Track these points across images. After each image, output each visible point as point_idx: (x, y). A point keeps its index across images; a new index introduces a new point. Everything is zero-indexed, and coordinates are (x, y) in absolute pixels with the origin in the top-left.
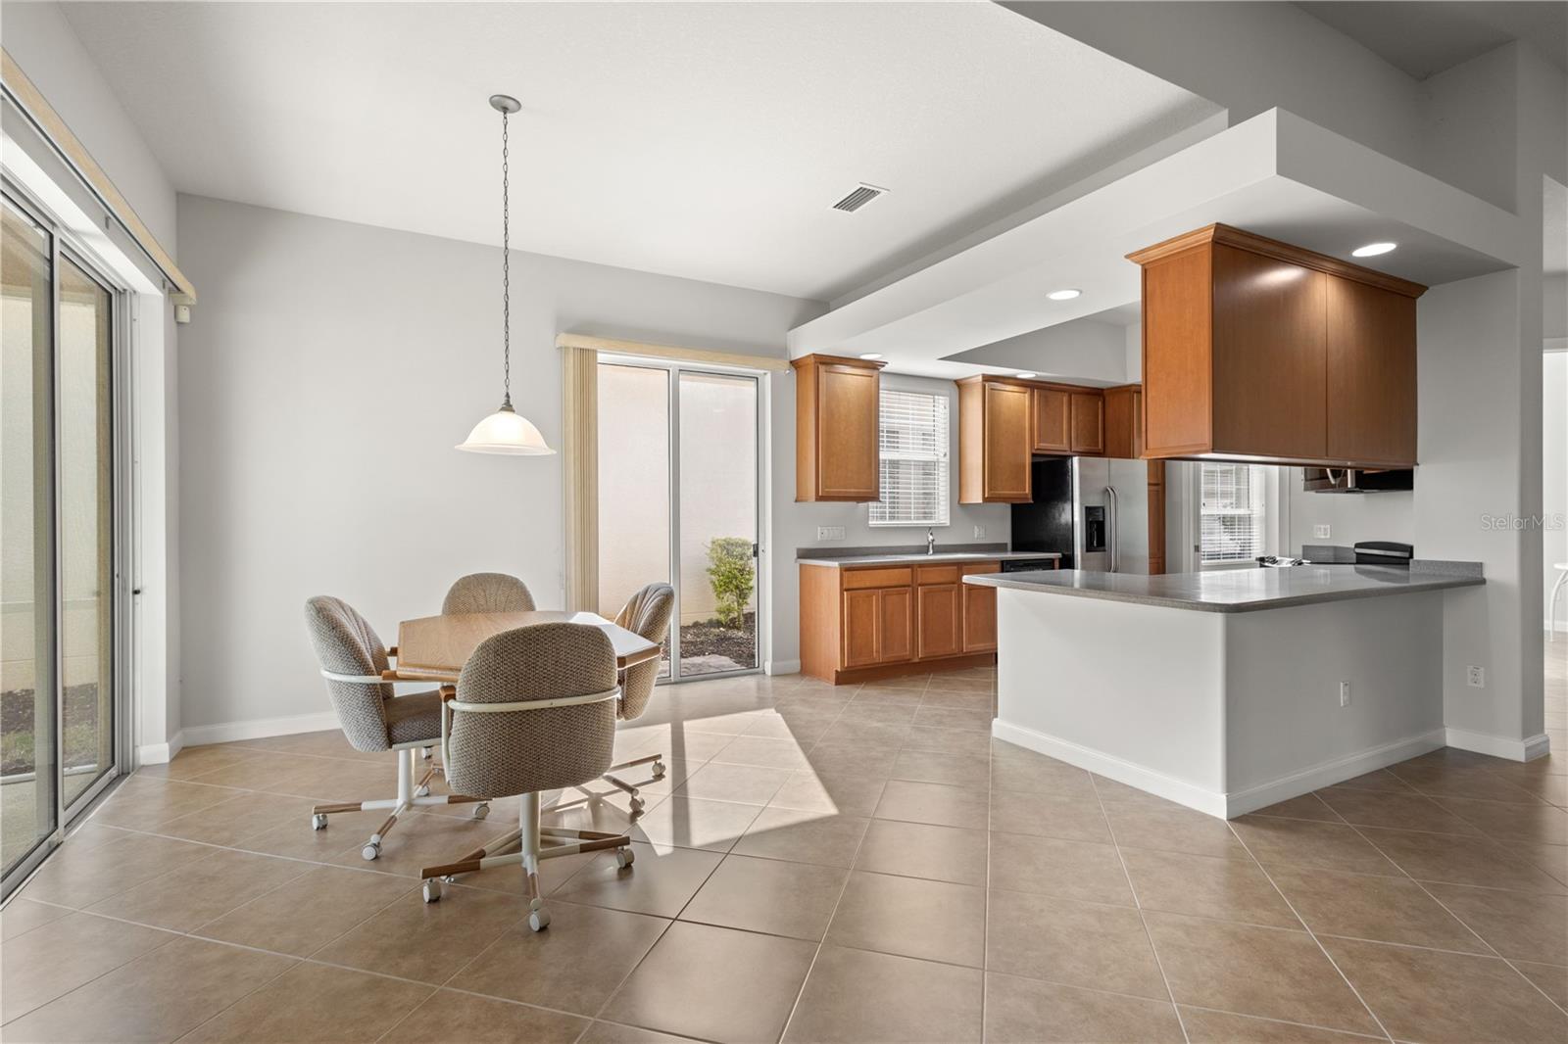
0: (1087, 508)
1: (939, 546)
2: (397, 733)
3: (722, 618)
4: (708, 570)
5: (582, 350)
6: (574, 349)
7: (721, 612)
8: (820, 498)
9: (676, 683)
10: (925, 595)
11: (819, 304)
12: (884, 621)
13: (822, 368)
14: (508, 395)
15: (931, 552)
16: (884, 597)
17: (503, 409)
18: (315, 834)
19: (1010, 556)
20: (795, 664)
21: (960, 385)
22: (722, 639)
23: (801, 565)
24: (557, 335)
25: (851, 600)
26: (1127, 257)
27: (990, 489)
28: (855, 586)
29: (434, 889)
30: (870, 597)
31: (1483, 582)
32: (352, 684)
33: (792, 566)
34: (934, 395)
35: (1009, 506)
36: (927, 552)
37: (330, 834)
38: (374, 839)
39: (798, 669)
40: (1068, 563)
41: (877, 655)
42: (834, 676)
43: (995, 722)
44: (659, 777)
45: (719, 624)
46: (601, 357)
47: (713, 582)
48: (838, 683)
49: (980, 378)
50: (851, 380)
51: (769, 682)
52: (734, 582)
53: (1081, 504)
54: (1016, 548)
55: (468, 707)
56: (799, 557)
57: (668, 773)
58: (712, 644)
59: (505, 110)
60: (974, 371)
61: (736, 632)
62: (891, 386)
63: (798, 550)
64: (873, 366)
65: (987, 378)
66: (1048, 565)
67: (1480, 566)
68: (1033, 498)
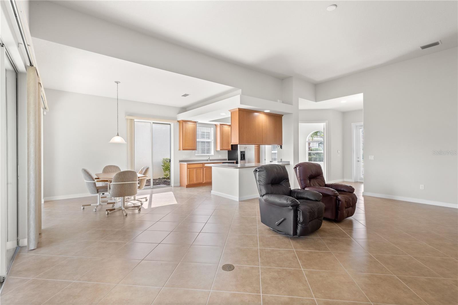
0: (241, 152)
1: (211, 160)
2: (99, 191)
3: (165, 177)
4: (162, 166)
5: (131, 119)
6: (129, 119)
7: (165, 175)
8: (183, 150)
9: (152, 189)
10: (206, 169)
11: (184, 109)
12: (197, 174)
13: (184, 123)
14: (118, 133)
15: (209, 161)
16: (196, 170)
17: (117, 136)
18: (82, 210)
19: (228, 161)
20: (179, 184)
21: (216, 125)
22: (165, 181)
23: (180, 164)
24: (125, 116)
25: (189, 170)
26: (229, 110)
27: (222, 147)
28: (190, 167)
29: (108, 212)
30: (193, 170)
31: (289, 164)
32: (91, 182)
33: (178, 164)
34: (211, 127)
35: (227, 151)
36: (208, 161)
37: (85, 209)
38: (95, 208)
39: (179, 186)
40: (237, 163)
41: (195, 182)
42: (186, 186)
43: (212, 191)
44: (147, 201)
45: (165, 178)
46: (135, 120)
47: (163, 168)
48: (187, 187)
49: (219, 124)
50: (190, 125)
51: (173, 188)
52: (168, 168)
53: (240, 150)
54: (229, 160)
55: (114, 183)
56: (180, 162)
57: (148, 200)
58: (163, 182)
59: (117, 83)
60: (218, 123)
61: (169, 180)
62: (199, 126)
63: (179, 160)
64: (195, 122)
65: (221, 125)
66: (233, 163)
67: (289, 162)
68: (232, 149)
